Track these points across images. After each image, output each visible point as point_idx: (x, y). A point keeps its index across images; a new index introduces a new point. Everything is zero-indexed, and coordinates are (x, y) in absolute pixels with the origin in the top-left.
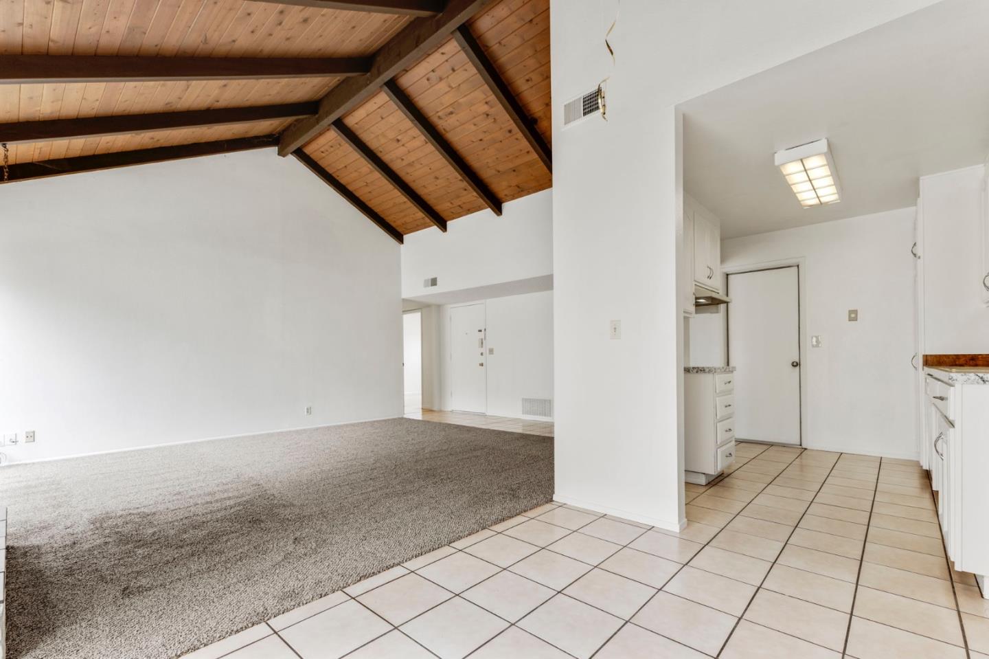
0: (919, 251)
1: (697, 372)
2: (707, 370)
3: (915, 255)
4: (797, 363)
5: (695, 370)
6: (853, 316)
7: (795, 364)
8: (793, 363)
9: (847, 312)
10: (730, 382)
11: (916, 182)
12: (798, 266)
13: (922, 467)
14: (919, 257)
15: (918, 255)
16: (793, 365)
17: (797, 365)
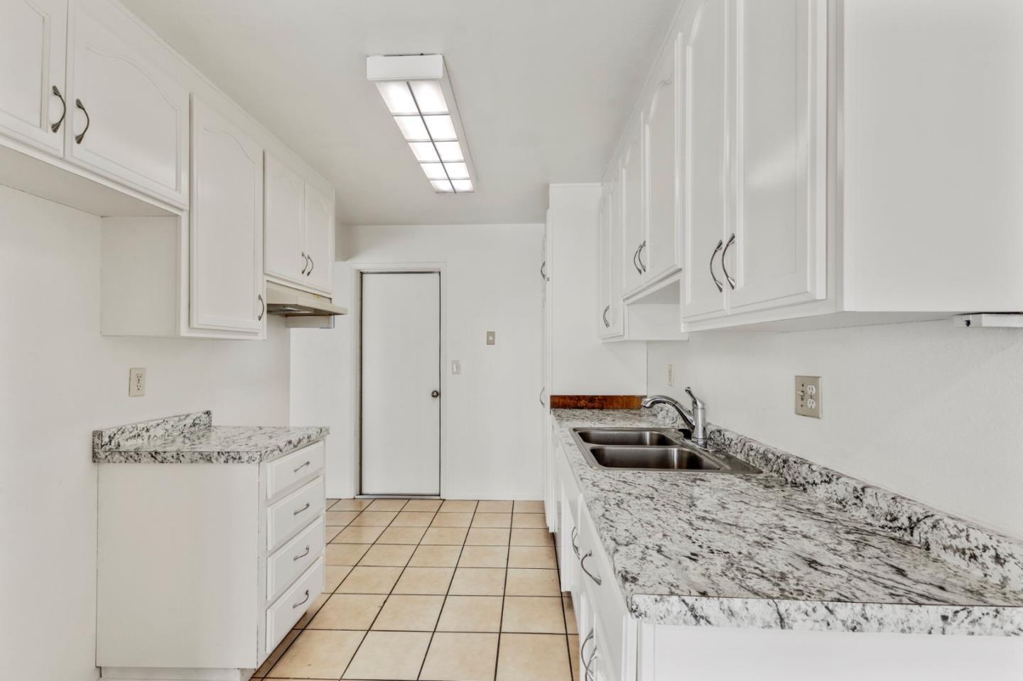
0: (548, 273)
1: (226, 462)
2: (245, 457)
3: (544, 276)
4: (437, 392)
5: (223, 458)
6: (491, 339)
7: (435, 394)
8: (433, 393)
9: (486, 334)
10: (308, 463)
11: (545, 191)
12: (440, 273)
13: (548, 529)
14: (548, 280)
15: (548, 275)
16: (433, 396)
17: (438, 395)
